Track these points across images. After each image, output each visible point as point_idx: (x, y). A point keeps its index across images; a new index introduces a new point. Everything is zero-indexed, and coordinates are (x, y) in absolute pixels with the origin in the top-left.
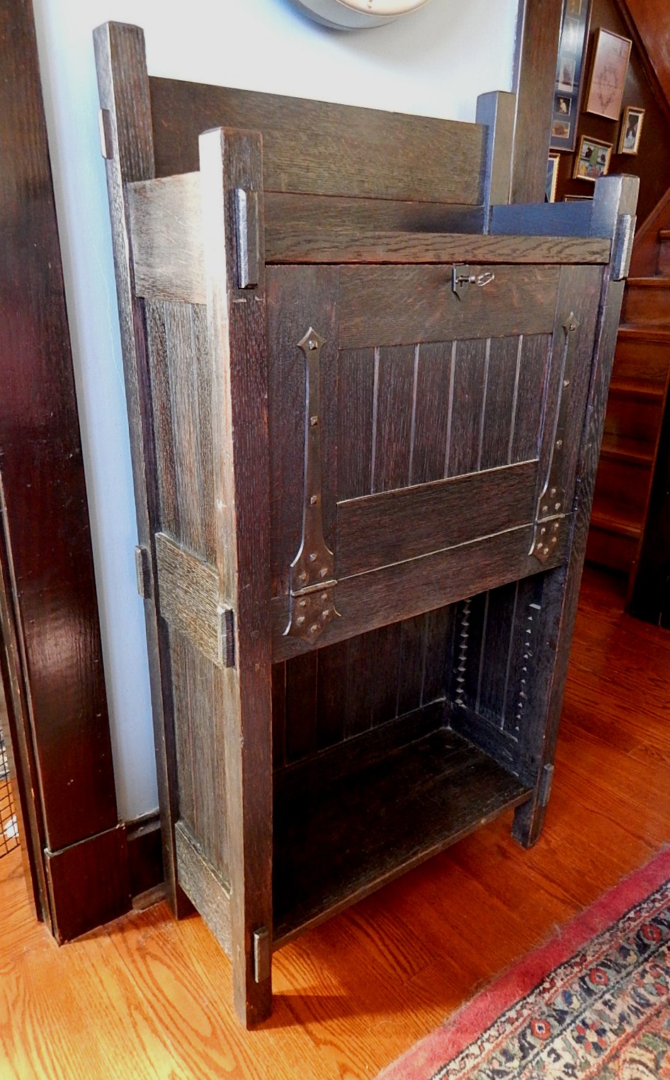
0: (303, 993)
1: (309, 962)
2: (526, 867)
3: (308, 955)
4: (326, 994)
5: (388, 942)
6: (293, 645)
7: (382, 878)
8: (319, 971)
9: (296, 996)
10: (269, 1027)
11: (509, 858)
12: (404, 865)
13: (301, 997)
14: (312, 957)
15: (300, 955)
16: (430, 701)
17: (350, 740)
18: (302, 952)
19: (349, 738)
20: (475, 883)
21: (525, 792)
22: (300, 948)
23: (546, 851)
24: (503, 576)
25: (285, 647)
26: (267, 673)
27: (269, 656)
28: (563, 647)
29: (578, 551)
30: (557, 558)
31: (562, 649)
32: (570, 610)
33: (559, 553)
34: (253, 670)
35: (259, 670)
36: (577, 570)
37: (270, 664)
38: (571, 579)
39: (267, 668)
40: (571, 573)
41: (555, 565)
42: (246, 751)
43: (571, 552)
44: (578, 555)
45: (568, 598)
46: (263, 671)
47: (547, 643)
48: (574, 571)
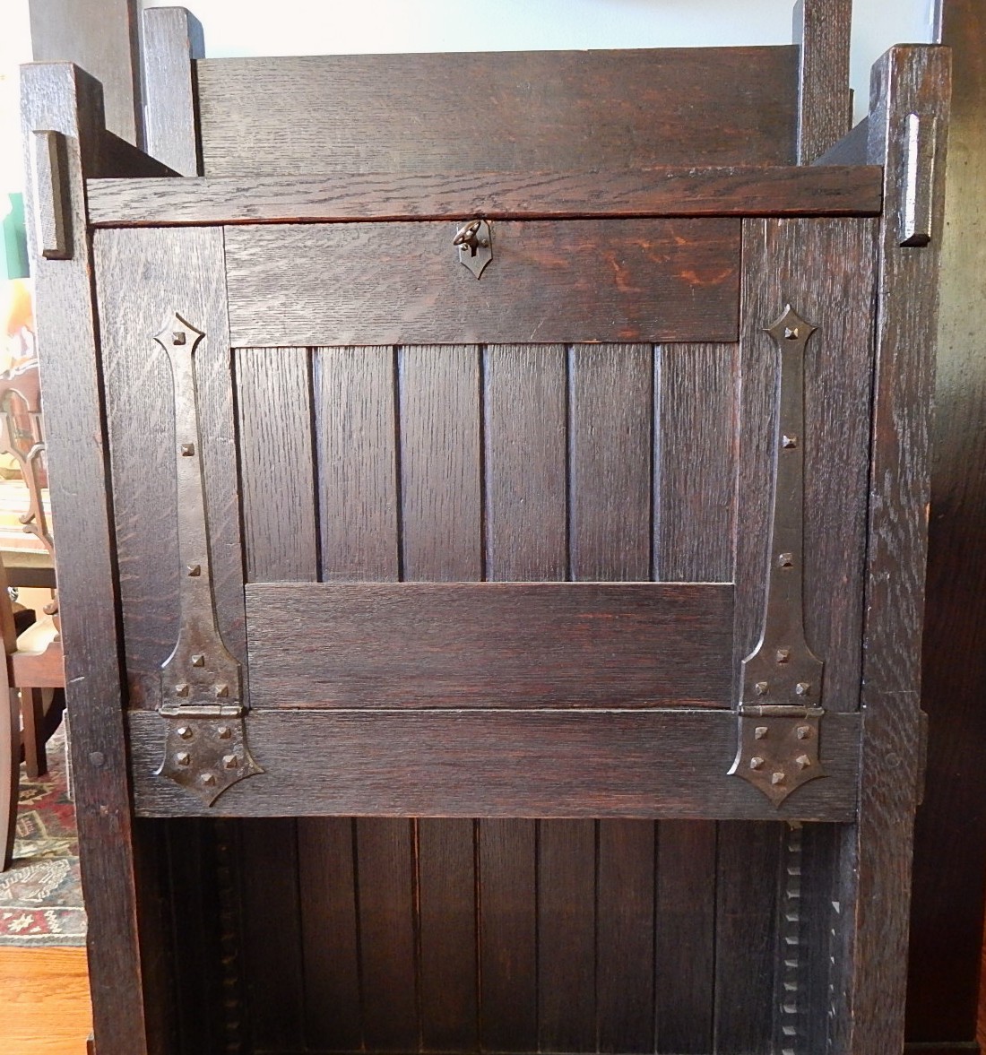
6: (176, 795)
24: (657, 802)
25: (161, 794)
26: (122, 826)
27: (123, 799)
28: (873, 1015)
29: (884, 802)
30: (823, 803)
31: (869, 1016)
32: (883, 932)
33: (827, 794)
34: (98, 813)
35: (107, 816)
36: (889, 844)
37: (127, 813)
38: (872, 861)
39: (121, 817)
40: (869, 846)
41: (820, 817)
42: (93, 943)
43: (863, 800)
44: (890, 812)
45: (869, 904)
46: (114, 821)
47: (845, 994)
48: (881, 846)
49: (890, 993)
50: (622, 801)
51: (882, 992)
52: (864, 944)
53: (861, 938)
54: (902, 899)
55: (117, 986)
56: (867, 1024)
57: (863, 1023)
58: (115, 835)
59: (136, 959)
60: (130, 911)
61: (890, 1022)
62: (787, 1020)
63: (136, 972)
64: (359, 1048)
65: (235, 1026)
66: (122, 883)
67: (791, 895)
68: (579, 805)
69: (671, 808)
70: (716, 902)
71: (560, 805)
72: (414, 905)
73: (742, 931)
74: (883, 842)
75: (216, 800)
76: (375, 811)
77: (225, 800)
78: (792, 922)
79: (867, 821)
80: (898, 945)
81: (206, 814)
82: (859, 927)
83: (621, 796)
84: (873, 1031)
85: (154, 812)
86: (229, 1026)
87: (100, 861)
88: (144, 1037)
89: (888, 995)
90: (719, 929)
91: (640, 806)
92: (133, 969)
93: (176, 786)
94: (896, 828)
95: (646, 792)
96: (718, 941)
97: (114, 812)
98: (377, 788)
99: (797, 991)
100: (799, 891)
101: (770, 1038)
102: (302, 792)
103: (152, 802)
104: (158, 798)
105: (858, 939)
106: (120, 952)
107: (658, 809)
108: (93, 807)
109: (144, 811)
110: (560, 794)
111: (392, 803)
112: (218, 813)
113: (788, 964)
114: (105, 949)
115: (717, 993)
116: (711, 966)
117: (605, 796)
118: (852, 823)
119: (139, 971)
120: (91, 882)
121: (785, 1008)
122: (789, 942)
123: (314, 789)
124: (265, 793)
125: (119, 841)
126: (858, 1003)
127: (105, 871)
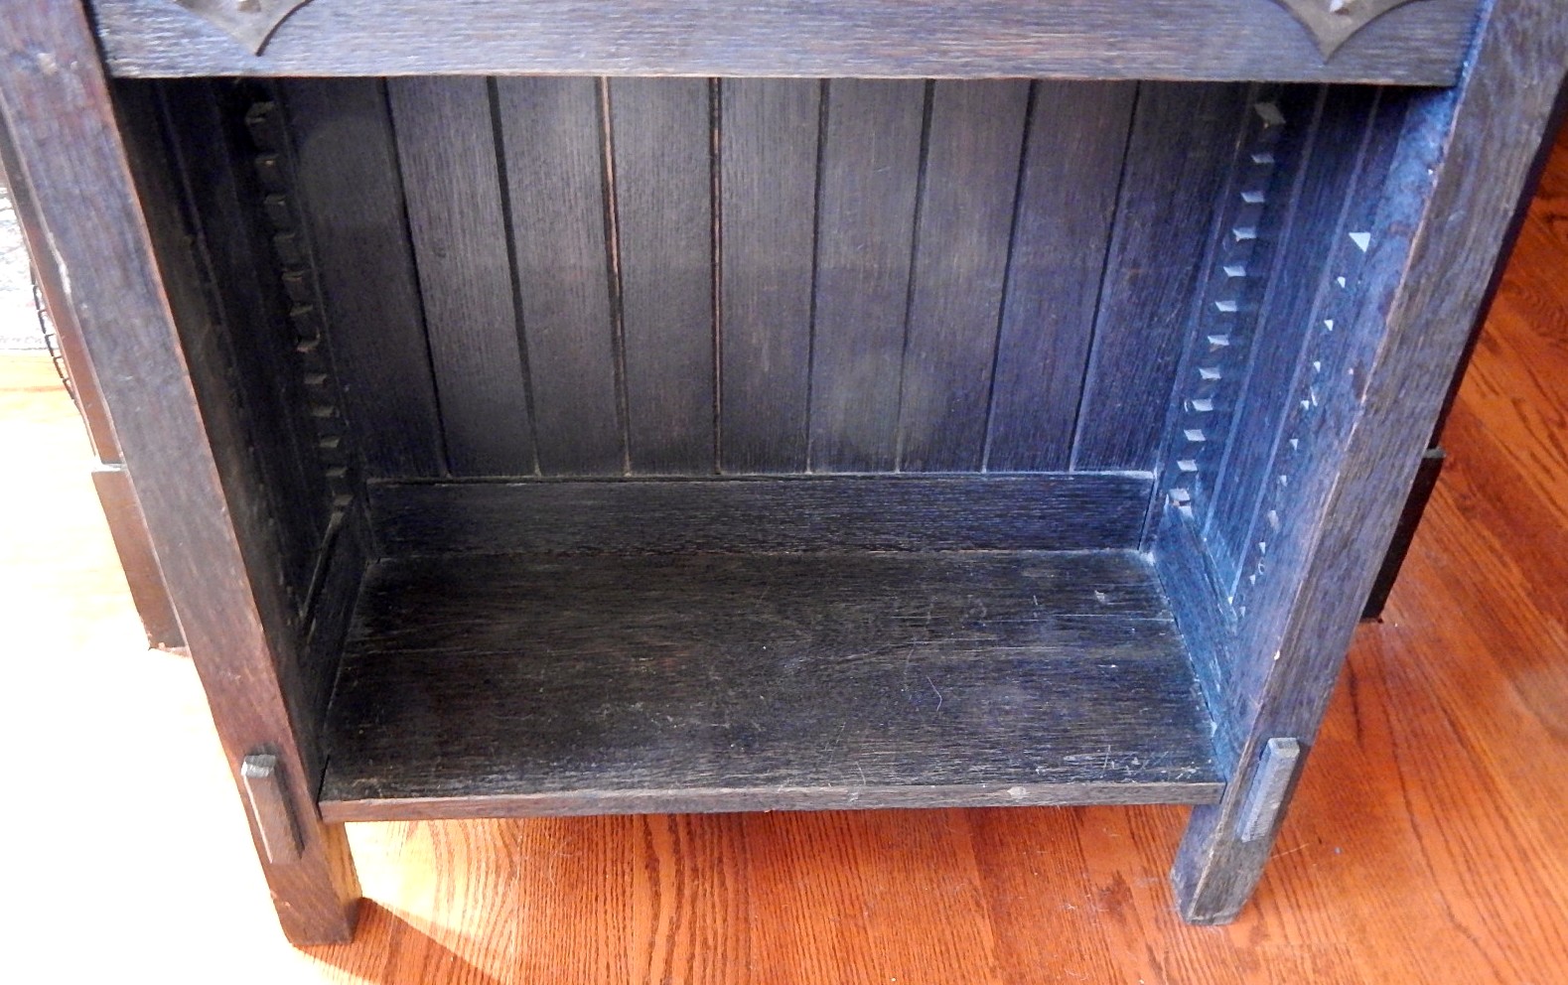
0: (439, 940)
1: (501, 889)
2: (1145, 957)
3: (512, 875)
4: (476, 961)
5: (683, 937)
6: (186, 33)
7: (654, 793)
8: (504, 915)
9: (424, 935)
10: (327, 959)
11: (1122, 920)
12: (725, 790)
13: (431, 942)
14: (515, 882)
15: (498, 868)
16: (1107, 465)
17: (820, 478)
18: (505, 863)
19: (821, 472)
20: (985, 928)
21: (1197, 778)
22: (509, 855)
23: (1237, 952)
24: (1112, 46)
25: (155, 30)
26: (91, 94)
27: (80, 39)
28: (1396, 401)
29: (1522, 46)
30: (1409, 50)
31: (1388, 403)
32: (1449, 274)
33: (1423, 32)
34: (36, 70)
35: (57, 73)
36: (1504, 126)
37: (93, 65)
38: (1467, 154)
39: (83, 75)
40: (1470, 131)
41: (1394, 77)
42: (85, 306)
43: (1485, 45)
44: (1524, 67)
45: (1440, 230)
46: (72, 83)
47: (1351, 372)
48: (1490, 129)
49: (1432, 368)
50: (1047, 46)
51: (1420, 366)
52: (1412, 293)
53: (1411, 283)
54: (1498, 218)
55: (143, 375)
56: (1381, 416)
57: (1376, 412)
58: (81, 112)
59: (169, 334)
60: (140, 251)
61: (1418, 410)
62: (1193, 419)
63: (174, 354)
64: (531, 472)
65: (334, 444)
66: (115, 202)
67: (1240, 235)
68: (965, 53)
69: (1134, 60)
70: (1108, 250)
71: (930, 52)
72: (610, 258)
73: (1143, 295)
74: (1497, 120)
75: (266, 43)
76: (580, 64)
77: (285, 42)
78: (1232, 278)
79: (1481, 80)
80: (1466, 295)
81: (251, 70)
82: (1413, 267)
83: (1045, 37)
84: (1388, 423)
85: (146, 66)
86: (324, 444)
87: (62, 160)
88: (208, 452)
89: (1428, 371)
90: (1107, 291)
91: (1079, 53)
92: (168, 349)
93: (178, 13)
94: (1525, 97)
95: (1094, 27)
96: (1103, 309)
97: (67, 66)
98: (582, 18)
99: (1220, 381)
100: (1254, 228)
101: (1157, 447)
102: (434, 26)
103: (138, 48)
104: (149, 38)
105: (1406, 285)
106: (137, 322)
107: (1109, 60)
108: (24, 56)
109: (128, 64)
110: (932, 32)
111: (613, 49)
112: (274, 66)
113: (1212, 340)
114: (109, 316)
115: (1087, 388)
116: (1086, 347)
117: (1018, 35)
118: (1452, 88)
119: (179, 351)
120: (57, 201)
121: (1195, 403)
122: (1222, 307)
123: (457, 21)
124: (364, 28)
125: (91, 123)
126: (1376, 384)
127: (77, 182)
